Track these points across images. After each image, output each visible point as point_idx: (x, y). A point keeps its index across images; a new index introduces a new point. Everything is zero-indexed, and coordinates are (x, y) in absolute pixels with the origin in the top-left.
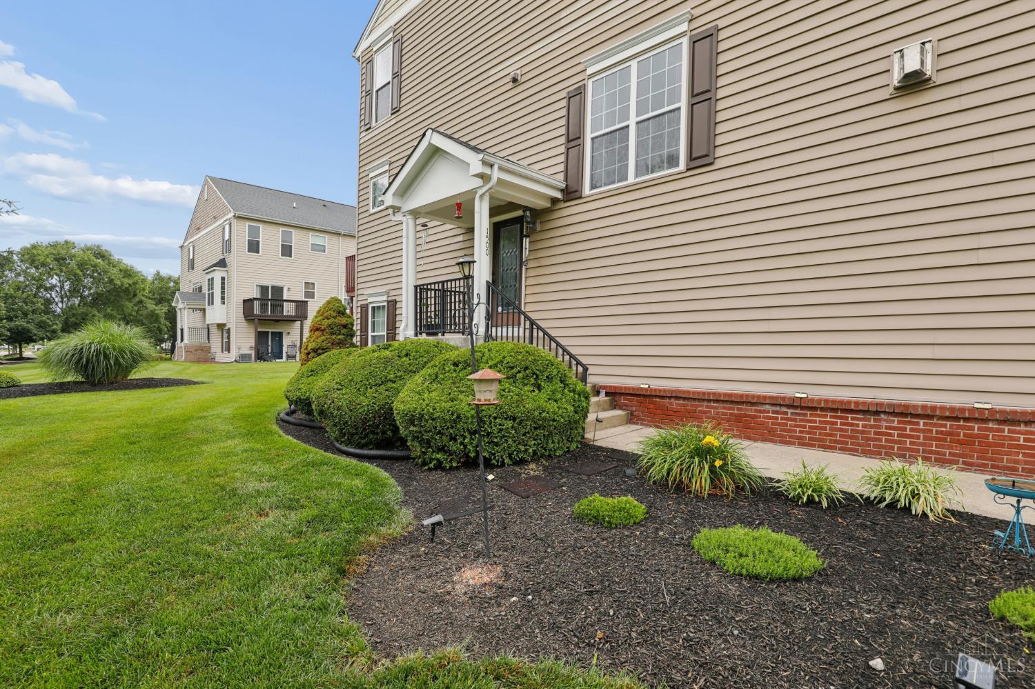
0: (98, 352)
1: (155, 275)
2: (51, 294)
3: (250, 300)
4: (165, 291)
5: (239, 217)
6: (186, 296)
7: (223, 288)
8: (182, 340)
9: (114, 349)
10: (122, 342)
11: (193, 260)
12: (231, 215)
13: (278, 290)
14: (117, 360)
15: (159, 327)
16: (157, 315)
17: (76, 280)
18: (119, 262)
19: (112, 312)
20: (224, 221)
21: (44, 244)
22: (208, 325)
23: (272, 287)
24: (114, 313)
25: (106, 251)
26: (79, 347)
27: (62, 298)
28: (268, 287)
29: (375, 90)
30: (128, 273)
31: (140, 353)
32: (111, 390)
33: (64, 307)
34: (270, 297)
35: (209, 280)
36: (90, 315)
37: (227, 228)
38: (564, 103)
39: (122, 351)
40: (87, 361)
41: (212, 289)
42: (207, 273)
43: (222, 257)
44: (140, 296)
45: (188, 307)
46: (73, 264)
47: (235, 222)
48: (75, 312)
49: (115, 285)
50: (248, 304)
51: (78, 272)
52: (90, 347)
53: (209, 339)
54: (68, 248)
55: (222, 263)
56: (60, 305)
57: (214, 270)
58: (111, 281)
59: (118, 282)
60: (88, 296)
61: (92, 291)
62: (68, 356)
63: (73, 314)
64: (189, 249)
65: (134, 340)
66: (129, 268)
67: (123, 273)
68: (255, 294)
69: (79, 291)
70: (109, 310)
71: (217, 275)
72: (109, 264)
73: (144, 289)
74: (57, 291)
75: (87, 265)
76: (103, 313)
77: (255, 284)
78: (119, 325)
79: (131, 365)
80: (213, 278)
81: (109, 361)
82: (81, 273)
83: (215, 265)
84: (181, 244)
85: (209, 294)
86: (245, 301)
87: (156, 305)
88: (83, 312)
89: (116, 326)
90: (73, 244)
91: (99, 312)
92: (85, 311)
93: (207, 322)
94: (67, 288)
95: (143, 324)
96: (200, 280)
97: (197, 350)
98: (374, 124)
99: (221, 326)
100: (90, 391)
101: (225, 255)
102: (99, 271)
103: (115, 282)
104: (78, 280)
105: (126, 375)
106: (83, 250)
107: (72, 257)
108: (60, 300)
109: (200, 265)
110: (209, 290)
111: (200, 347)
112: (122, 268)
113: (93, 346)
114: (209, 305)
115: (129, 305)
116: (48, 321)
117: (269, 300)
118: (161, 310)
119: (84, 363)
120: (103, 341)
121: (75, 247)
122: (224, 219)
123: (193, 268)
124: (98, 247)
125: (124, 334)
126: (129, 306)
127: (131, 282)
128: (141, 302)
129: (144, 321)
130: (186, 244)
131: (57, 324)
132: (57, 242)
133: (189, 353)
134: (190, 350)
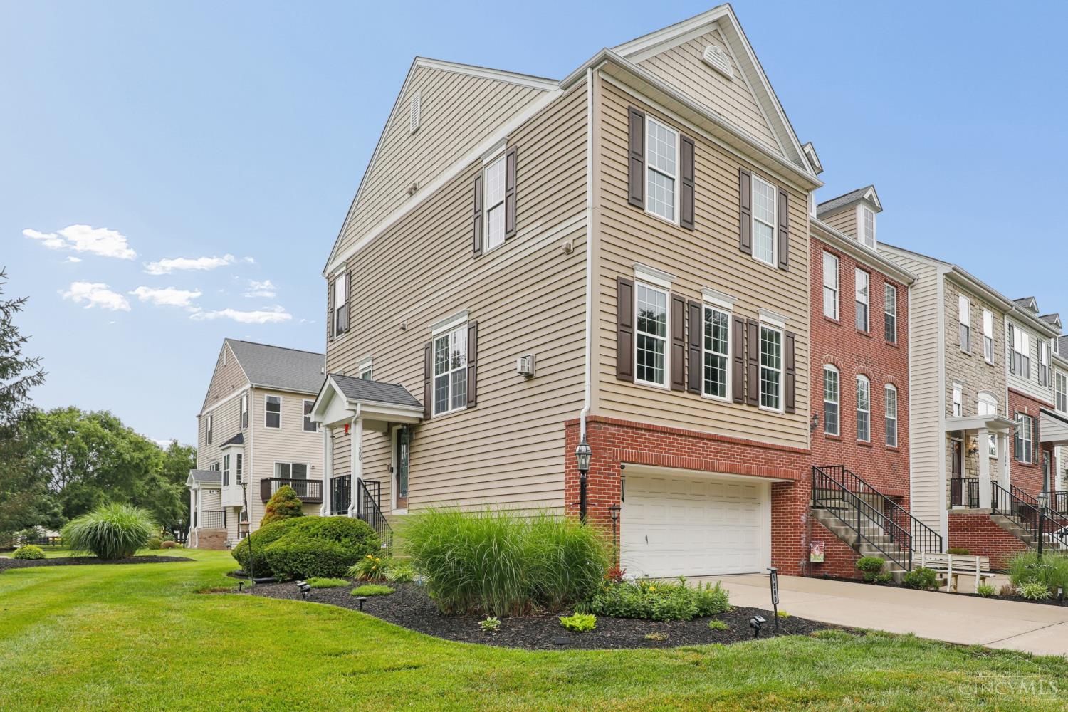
0: (109, 531)
1: (171, 446)
2: (51, 471)
3: (266, 480)
4: (180, 466)
5: (256, 388)
6: (202, 476)
7: (239, 467)
8: (196, 525)
9: (123, 527)
10: (130, 522)
11: (211, 433)
12: (248, 386)
13: (300, 469)
14: (124, 537)
15: (173, 510)
16: (172, 495)
17: (79, 454)
18: (130, 431)
19: (120, 493)
20: (242, 392)
21: (45, 412)
22: (225, 507)
23: (293, 465)
24: (122, 493)
25: (115, 419)
26: (95, 526)
27: (64, 476)
28: (289, 465)
29: (336, 309)
30: (139, 445)
31: (144, 532)
32: (119, 564)
33: (65, 486)
34: (291, 478)
35: (225, 457)
36: (95, 496)
37: (245, 399)
38: (423, 352)
39: (129, 530)
40: (101, 538)
41: (228, 468)
42: (223, 450)
43: (239, 432)
44: (152, 473)
45: (203, 487)
46: (78, 436)
47: (252, 394)
48: (78, 492)
49: (123, 459)
50: (266, 484)
51: (83, 445)
52: (103, 526)
53: (225, 523)
54: (73, 417)
55: (239, 439)
56: (61, 484)
57: (230, 447)
58: (120, 455)
59: (127, 457)
60: (93, 473)
61: (98, 467)
62: (85, 534)
63: (76, 495)
64: (207, 420)
65: (140, 521)
66: (140, 440)
67: (132, 446)
68: (275, 473)
69: (82, 468)
70: (116, 490)
71: (234, 451)
72: (118, 434)
73: (157, 465)
74: (57, 466)
75: (92, 436)
76: (109, 493)
77: (274, 462)
78: (127, 507)
79: (137, 542)
80: (228, 456)
81: (118, 538)
82: (86, 447)
83: (230, 441)
84: (199, 413)
85: (225, 473)
86: (262, 481)
87: (171, 483)
88: (87, 492)
89: (124, 508)
90: (78, 411)
91: (104, 492)
92: (88, 490)
93: (223, 505)
94: (69, 463)
95: (154, 507)
96: (218, 457)
97: (211, 537)
98: (335, 337)
99: (237, 509)
100: (102, 564)
101: (243, 429)
102: (106, 443)
103: (124, 456)
104: (83, 454)
105: (132, 552)
106: (89, 419)
107: (76, 427)
108: (61, 477)
109: (219, 439)
110: (225, 469)
111: (216, 533)
112: (132, 440)
113: (105, 525)
114: (224, 485)
115: (140, 483)
116: (49, 502)
117: (291, 480)
118: (176, 490)
119: (98, 539)
120: (113, 521)
121: (80, 415)
122: (242, 389)
123: (210, 442)
124: (106, 414)
125: (132, 515)
126: (140, 485)
127: (142, 456)
128: (153, 480)
129: (157, 503)
130: (204, 413)
131: (58, 507)
132: (60, 409)
133: (202, 539)
134: (204, 536)
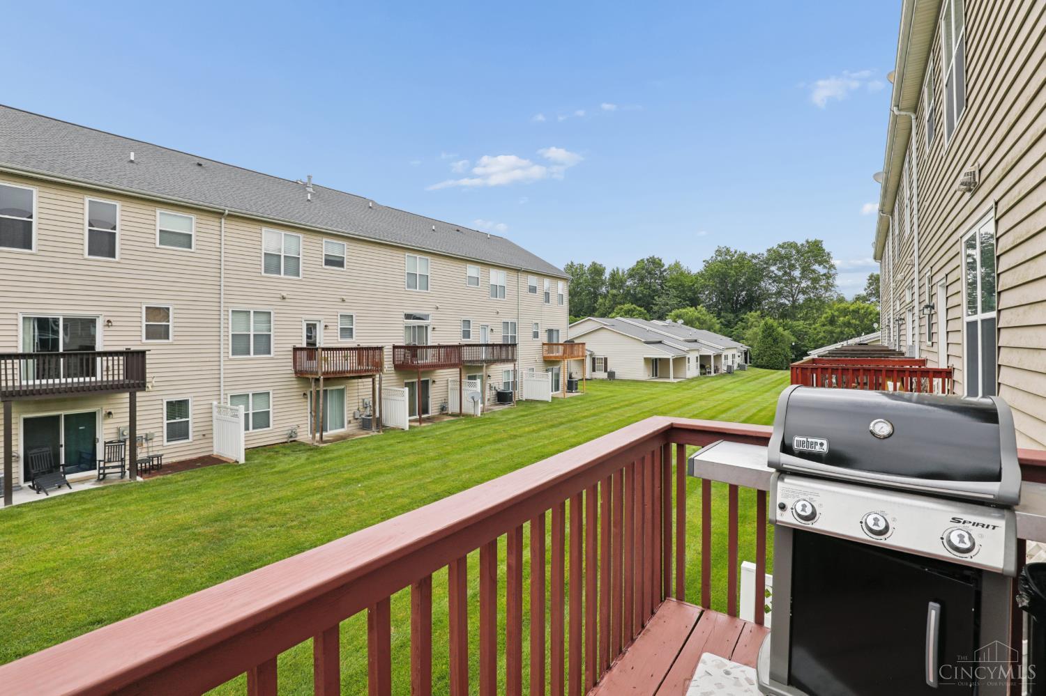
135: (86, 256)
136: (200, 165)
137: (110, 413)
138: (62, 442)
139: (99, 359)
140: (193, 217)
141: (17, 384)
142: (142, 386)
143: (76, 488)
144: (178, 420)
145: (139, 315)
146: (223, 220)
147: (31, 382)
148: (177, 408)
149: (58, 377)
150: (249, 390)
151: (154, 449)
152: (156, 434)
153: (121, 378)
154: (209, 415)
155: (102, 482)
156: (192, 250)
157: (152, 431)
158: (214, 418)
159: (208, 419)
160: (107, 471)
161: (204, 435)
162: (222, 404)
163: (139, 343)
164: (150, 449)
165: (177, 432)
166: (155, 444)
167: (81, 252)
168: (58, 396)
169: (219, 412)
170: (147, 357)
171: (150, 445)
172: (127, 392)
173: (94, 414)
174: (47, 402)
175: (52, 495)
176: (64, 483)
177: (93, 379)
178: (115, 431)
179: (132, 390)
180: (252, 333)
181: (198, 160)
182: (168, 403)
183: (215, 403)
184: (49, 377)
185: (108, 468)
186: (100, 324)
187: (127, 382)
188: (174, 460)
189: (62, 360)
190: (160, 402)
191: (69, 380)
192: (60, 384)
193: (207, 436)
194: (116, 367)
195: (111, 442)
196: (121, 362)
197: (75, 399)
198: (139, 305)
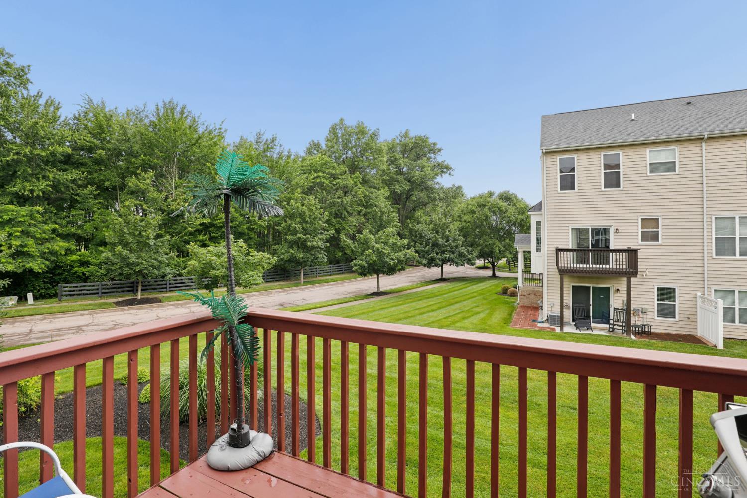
6: (521, 240)
7: (539, 234)
13: (602, 235)
23: (592, 230)
28: (587, 229)
45: (523, 250)
47: (544, 159)
55: (539, 207)
68: (570, 241)
71: (533, 219)
77: (570, 228)
86: (557, 250)
97: (530, 294)
111: (533, 291)
117: (591, 250)
133: (522, 296)
134: (524, 293)
135: (603, 189)
136: (689, 103)
137: (618, 290)
138: (591, 303)
139: (611, 254)
140: (676, 148)
141: (569, 266)
142: (635, 274)
143: (596, 332)
144: (666, 302)
145: (636, 224)
146: (703, 144)
147: (575, 265)
148: (666, 294)
149: (588, 263)
150: (735, 287)
151: (648, 320)
152: (650, 310)
153: (625, 267)
154: (694, 303)
155: (611, 333)
156: (677, 173)
157: (647, 307)
158: (698, 306)
159: (693, 306)
160: (615, 327)
161: (689, 318)
162: (706, 296)
163: (637, 244)
164: (645, 319)
165: (667, 311)
166: (648, 316)
167: (599, 187)
168: (588, 275)
169: (703, 302)
170: (639, 253)
171: (645, 316)
172: (624, 276)
173: (609, 289)
174: (583, 277)
175: (582, 332)
176: (589, 328)
177: (607, 266)
178: (621, 302)
179: (628, 276)
180: (737, 237)
181: (688, 100)
182: (658, 288)
183: (699, 294)
184: (603, 264)
185: (615, 325)
186: (612, 231)
187: (628, 270)
188: (663, 332)
189: (590, 253)
190: (652, 287)
191: (594, 266)
192: (589, 268)
193: (691, 319)
194: (621, 260)
195: (617, 309)
196: (624, 257)
197: (598, 278)
198: (636, 218)
